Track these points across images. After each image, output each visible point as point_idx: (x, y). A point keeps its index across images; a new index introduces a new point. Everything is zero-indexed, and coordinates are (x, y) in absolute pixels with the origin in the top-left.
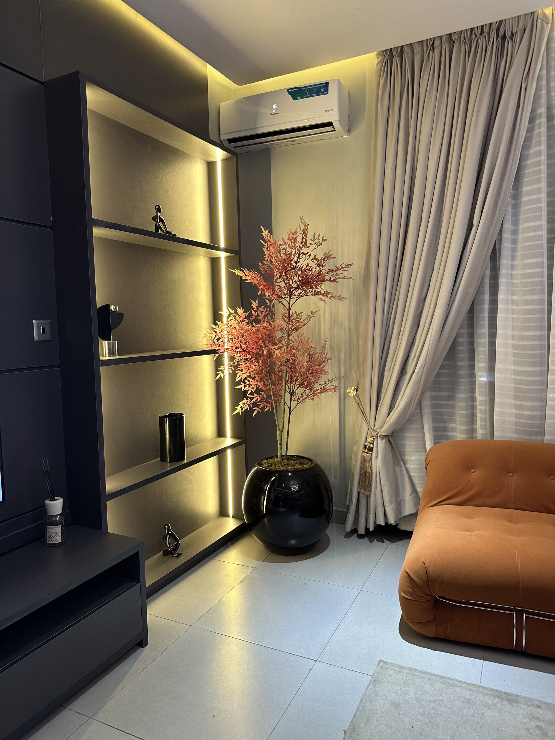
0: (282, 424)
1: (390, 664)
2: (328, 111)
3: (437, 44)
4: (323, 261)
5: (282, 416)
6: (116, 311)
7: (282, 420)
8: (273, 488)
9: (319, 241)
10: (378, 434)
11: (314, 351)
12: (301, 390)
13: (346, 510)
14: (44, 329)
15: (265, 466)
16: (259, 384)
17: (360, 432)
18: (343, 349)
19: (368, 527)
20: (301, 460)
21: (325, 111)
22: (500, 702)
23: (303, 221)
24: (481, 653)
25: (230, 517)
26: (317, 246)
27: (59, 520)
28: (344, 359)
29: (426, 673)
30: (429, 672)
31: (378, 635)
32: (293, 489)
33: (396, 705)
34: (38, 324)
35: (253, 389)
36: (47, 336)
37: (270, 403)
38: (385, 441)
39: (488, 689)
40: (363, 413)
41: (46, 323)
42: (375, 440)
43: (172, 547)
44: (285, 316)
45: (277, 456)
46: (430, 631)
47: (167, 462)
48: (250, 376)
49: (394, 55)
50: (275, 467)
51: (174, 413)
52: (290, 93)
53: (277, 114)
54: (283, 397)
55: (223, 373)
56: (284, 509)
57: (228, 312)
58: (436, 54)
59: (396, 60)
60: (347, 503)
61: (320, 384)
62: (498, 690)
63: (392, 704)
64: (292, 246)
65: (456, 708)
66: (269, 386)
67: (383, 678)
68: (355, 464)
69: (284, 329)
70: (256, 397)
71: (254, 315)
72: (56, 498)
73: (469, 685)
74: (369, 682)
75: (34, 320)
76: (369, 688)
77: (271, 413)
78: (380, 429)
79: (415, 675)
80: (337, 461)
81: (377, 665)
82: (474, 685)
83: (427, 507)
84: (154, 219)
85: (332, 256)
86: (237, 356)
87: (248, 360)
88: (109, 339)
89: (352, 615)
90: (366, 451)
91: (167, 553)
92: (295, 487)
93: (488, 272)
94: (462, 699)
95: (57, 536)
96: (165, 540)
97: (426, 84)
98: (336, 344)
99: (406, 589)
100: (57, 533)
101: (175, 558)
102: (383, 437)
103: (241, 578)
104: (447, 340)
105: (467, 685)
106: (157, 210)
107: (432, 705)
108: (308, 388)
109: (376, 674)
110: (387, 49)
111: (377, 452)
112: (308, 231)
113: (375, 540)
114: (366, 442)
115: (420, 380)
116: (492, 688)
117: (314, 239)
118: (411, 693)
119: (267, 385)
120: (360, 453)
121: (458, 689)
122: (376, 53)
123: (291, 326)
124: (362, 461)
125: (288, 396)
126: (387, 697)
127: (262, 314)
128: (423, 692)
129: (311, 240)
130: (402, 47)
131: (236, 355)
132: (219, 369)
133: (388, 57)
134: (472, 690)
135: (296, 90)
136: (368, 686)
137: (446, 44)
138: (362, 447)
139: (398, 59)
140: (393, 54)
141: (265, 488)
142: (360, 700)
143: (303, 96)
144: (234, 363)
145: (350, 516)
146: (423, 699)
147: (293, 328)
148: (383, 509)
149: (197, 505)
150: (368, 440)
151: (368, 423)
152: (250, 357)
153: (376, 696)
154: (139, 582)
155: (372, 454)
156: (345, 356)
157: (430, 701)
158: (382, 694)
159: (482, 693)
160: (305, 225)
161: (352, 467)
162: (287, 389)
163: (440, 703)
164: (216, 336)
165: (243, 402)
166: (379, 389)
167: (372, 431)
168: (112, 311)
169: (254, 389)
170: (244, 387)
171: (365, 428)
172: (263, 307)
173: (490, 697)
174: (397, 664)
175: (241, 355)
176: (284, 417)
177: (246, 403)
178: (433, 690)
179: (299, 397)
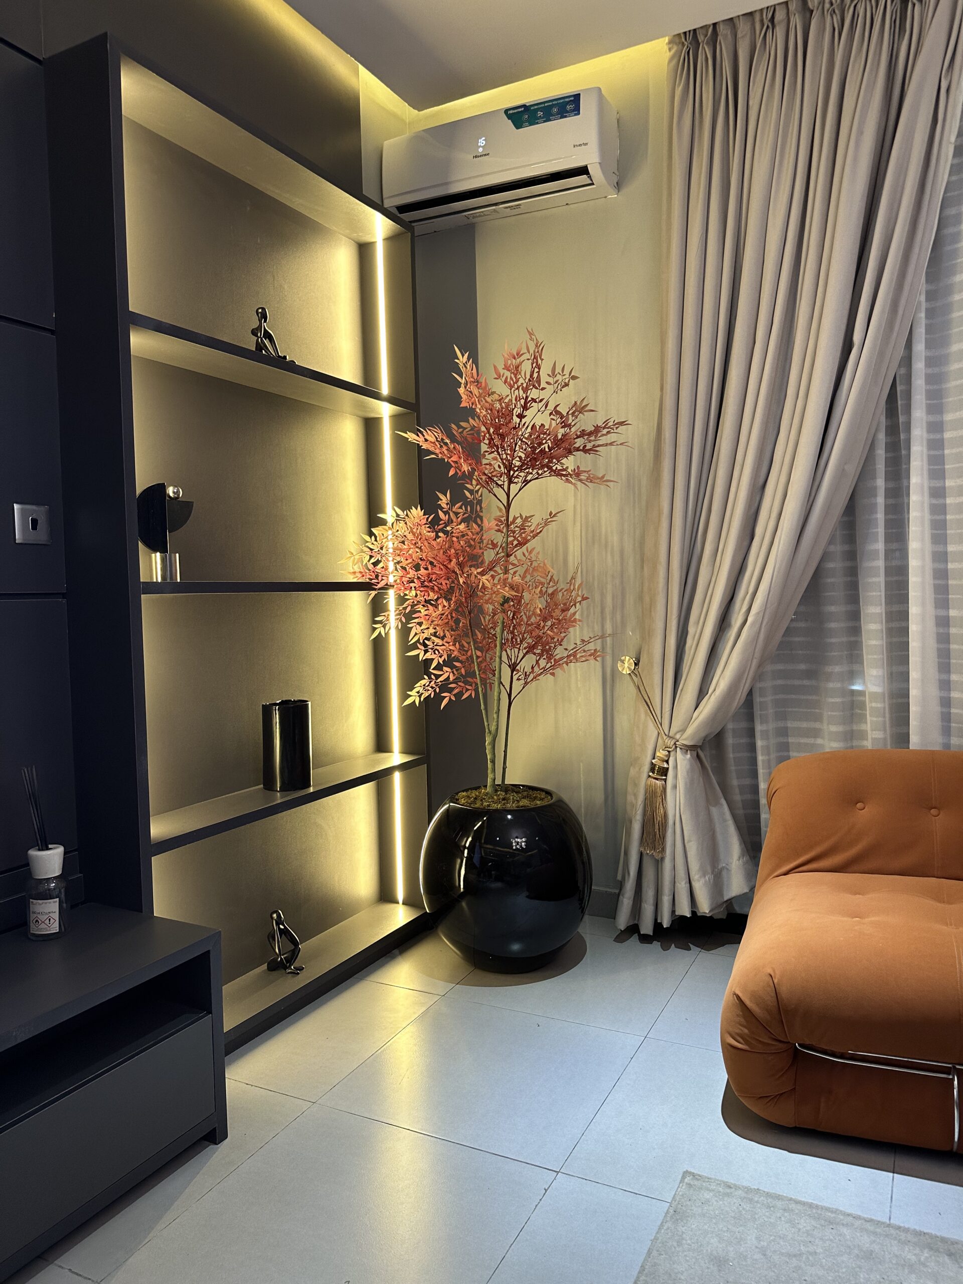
0: (495, 724)
1: (707, 1180)
2: (580, 145)
3: (781, 17)
4: (570, 416)
5: (496, 708)
6: (178, 498)
7: (495, 716)
8: (478, 844)
9: (564, 377)
10: (677, 743)
11: (555, 588)
12: (530, 659)
13: (617, 891)
14: (35, 522)
15: (463, 801)
16: (451, 648)
17: (643, 740)
18: (609, 587)
19: (659, 921)
20: (531, 792)
21: (574, 146)
22: (933, 1258)
23: (533, 337)
24: (888, 1159)
25: (398, 903)
26: (559, 387)
27: (54, 889)
28: (611, 607)
29: (779, 1197)
30: (785, 1195)
31: (680, 1122)
32: (516, 846)
33: (720, 1261)
34: (23, 513)
35: (441, 657)
36: (41, 536)
37: (474, 685)
38: (691, 755)
39: (907, 1230)
40: (648, 705)
41: (40, 512)
42: (672, 754)
43: (285, 956)
44: (501, 521)
45: (486, 786)
46: (785, 1114)
47: (277, 791)
48: (435, 635)
49: (700, 41)
50: (482, 804)
51: (291, 701)
52: (509, 117)
53: (485, 155)
54: (497, 672)
55: (384, 626)
56: (499, 885)
57: (395, 515)
58: (778, 36)
59: (705, 50)
60: (619, 877)
61: (566, 649)
62: (928, 1234)
63: (712, 1260)
64: (513, 381)
65: (844, 1270)
66: (470, 651)
67: (692, 1206)
68: (634, 801)
69: (499, 544)
70: (447, 673)
71: (442, 520)
72: (50, 846)
73: (868, 1221)
74: (664, 1215)
75: (16, 503)
76: (665, 1228)
77: (473, 702)
78: (680, 733)
79: (757, 1202)
80: (599, 796)
81: (679, 1181)
82: (878, 1223)
83: (773, 876)
84: (254, 332)
85: (588, 408)
86: (411, 595)
87: (432, 602)
88: (163, 549)
89: (628, 1084)
90: (655, 775)
91: (275, 966)
92: (519, 842)
93: (882, 436)
94: (856, 1251)
95: (50, 919)
96: (271, 940)
97: (761, 90)
98: (596, 578)
99: (737, 1030)
100: (50, 915)
101: (290, 975)
102: (687, 748)
103: (414, 1013)
104: (807, 563)
105: (863, 1221)
106: (260, 315)
107: (794, 1262)
108: (545, 657)
109: (678, 1199)
110: (687, 30)
111: (676, 777)
112: (542, 360)
113: (673, 945)
114: (654, 759)
115: (758, 637)
116: (915, 1229)
117: (553, 374)
118: (749, 1238)
119: (467, 651)
120: (642, 779)
121: (845, 1230)
122: (667, 39)
123: (510, 539)
124: (647, 794)
125: (506, 671)
126: (701, 1245)
127: (458, 518)
128: (775, 1236)
129: (548, 375)
130: (715, 25)
131: (409, 593)
132: (377, 619)
133: (689, 45)
134: (875, 1233)
135: (520, 110)
136: (663, 1222)
137: (797, 15)
138: (646, 768)
139: (708, 47)
140: (698, 41)
141: (463, 844)
142: (646, 1252)
143: (533, 121)
144: (405, 608)
145: (625, 900)
146: (775, 1251)
147: (515, 543)
148: (688, 885)
149: (336, 879)
150: (658, 754)
151: (658, 723)
152: (435, 598)
153: (679, 1243)
154: (210, 1012)
155: (665, 782)
156: (613, 599)
157: (790, 1255)
158: (691, 1239)
159: (895, 1239)
160: (537, 344)
161: (629, 808)
162: (505, 658)
163: (811, 1258)
164: (371, 557)
165: (423, 682)
166: (679, 655)
167: (665, 737)
168: (170, 497)
169: (443, 658)
170: (423, 652)
171: (652, 732)
172: (460, 504)
173: (911, 1248)
174: (720, 1179)
175: (418, 592)
176: (499, 710)
177: (428, 685)
178: (794, 1233)
179: (528, 674)
